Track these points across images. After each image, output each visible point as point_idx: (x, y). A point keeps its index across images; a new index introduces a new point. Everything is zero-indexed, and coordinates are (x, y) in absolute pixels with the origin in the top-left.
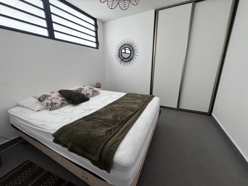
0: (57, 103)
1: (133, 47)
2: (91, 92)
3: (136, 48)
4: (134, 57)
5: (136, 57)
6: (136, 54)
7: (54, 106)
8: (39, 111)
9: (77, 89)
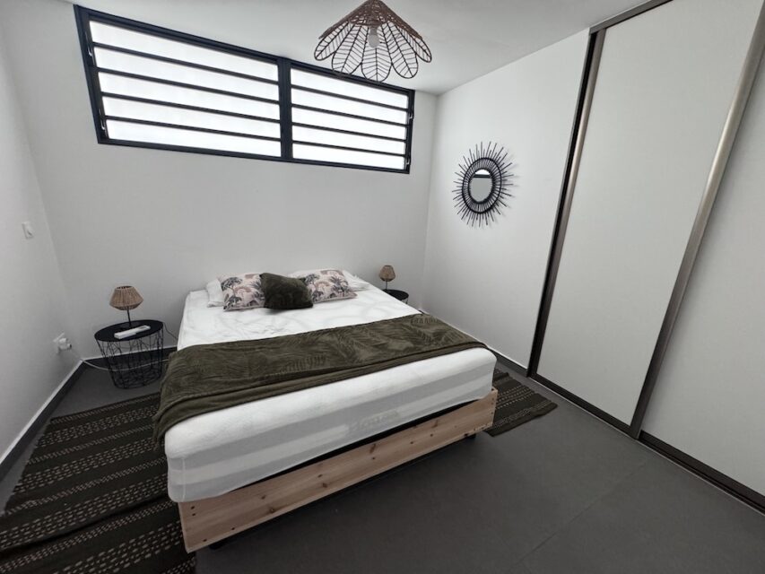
0: (241, 299)
1: (503, 167)
2: (327, 291)
3: (509, 171)
4: (502, 200)
5: (506, 200)
6: (509, 189)
7: (234, 304)
8: (213, 306)
9: (305, 276)
